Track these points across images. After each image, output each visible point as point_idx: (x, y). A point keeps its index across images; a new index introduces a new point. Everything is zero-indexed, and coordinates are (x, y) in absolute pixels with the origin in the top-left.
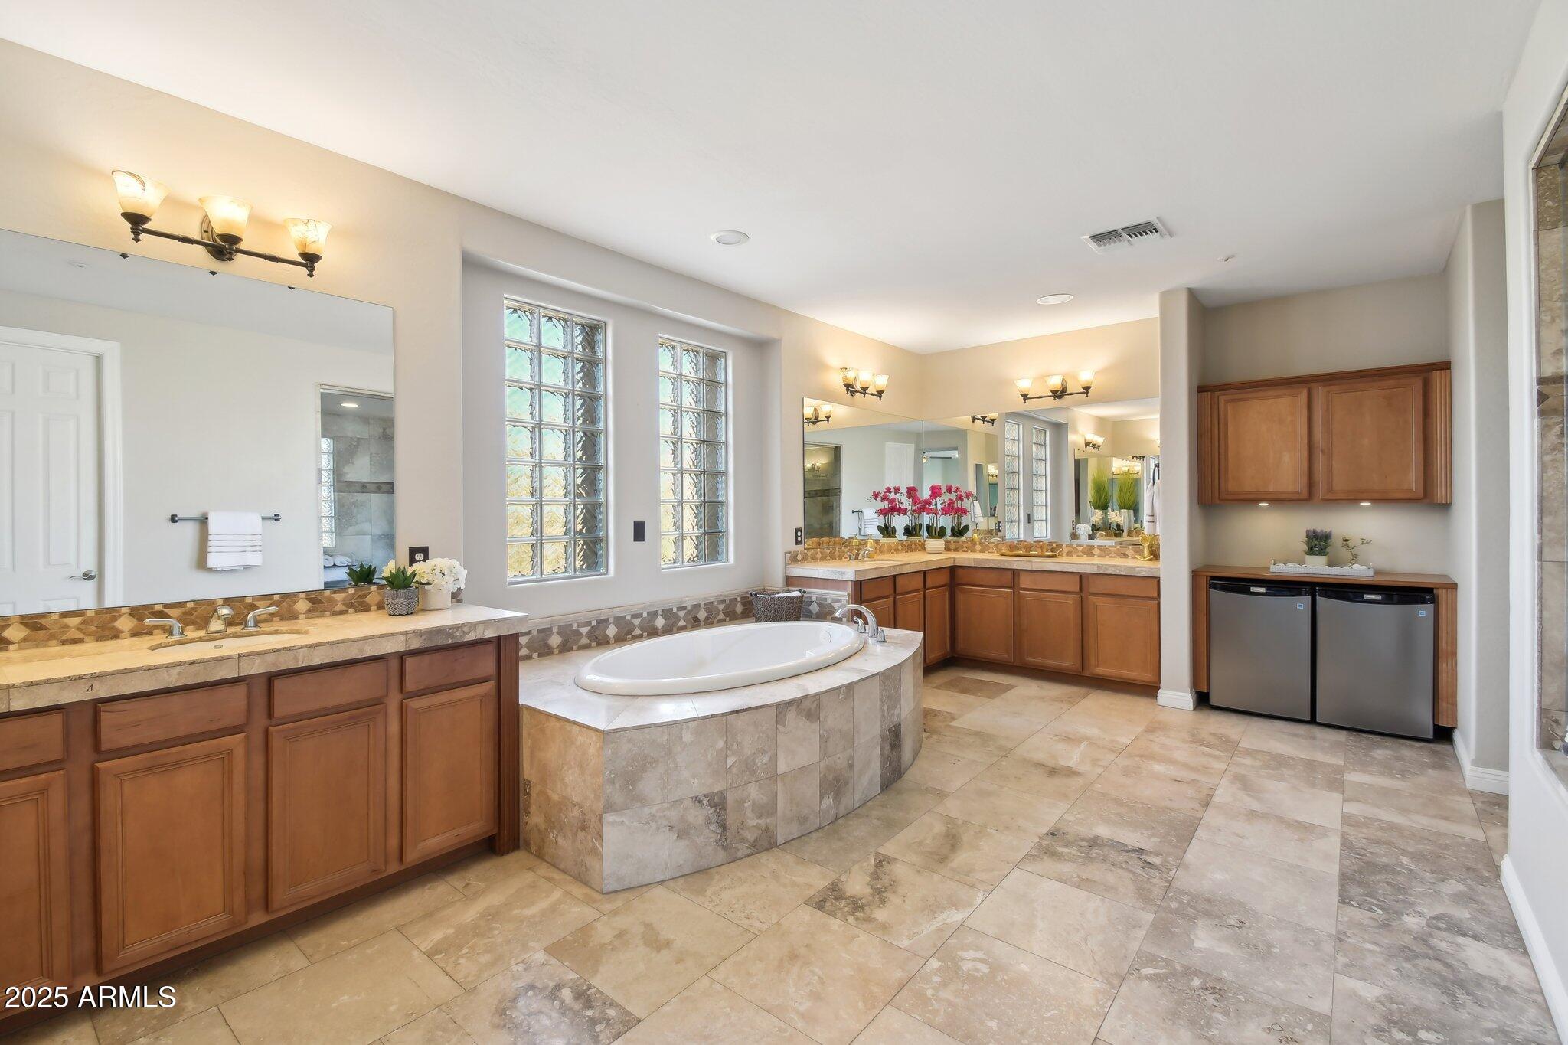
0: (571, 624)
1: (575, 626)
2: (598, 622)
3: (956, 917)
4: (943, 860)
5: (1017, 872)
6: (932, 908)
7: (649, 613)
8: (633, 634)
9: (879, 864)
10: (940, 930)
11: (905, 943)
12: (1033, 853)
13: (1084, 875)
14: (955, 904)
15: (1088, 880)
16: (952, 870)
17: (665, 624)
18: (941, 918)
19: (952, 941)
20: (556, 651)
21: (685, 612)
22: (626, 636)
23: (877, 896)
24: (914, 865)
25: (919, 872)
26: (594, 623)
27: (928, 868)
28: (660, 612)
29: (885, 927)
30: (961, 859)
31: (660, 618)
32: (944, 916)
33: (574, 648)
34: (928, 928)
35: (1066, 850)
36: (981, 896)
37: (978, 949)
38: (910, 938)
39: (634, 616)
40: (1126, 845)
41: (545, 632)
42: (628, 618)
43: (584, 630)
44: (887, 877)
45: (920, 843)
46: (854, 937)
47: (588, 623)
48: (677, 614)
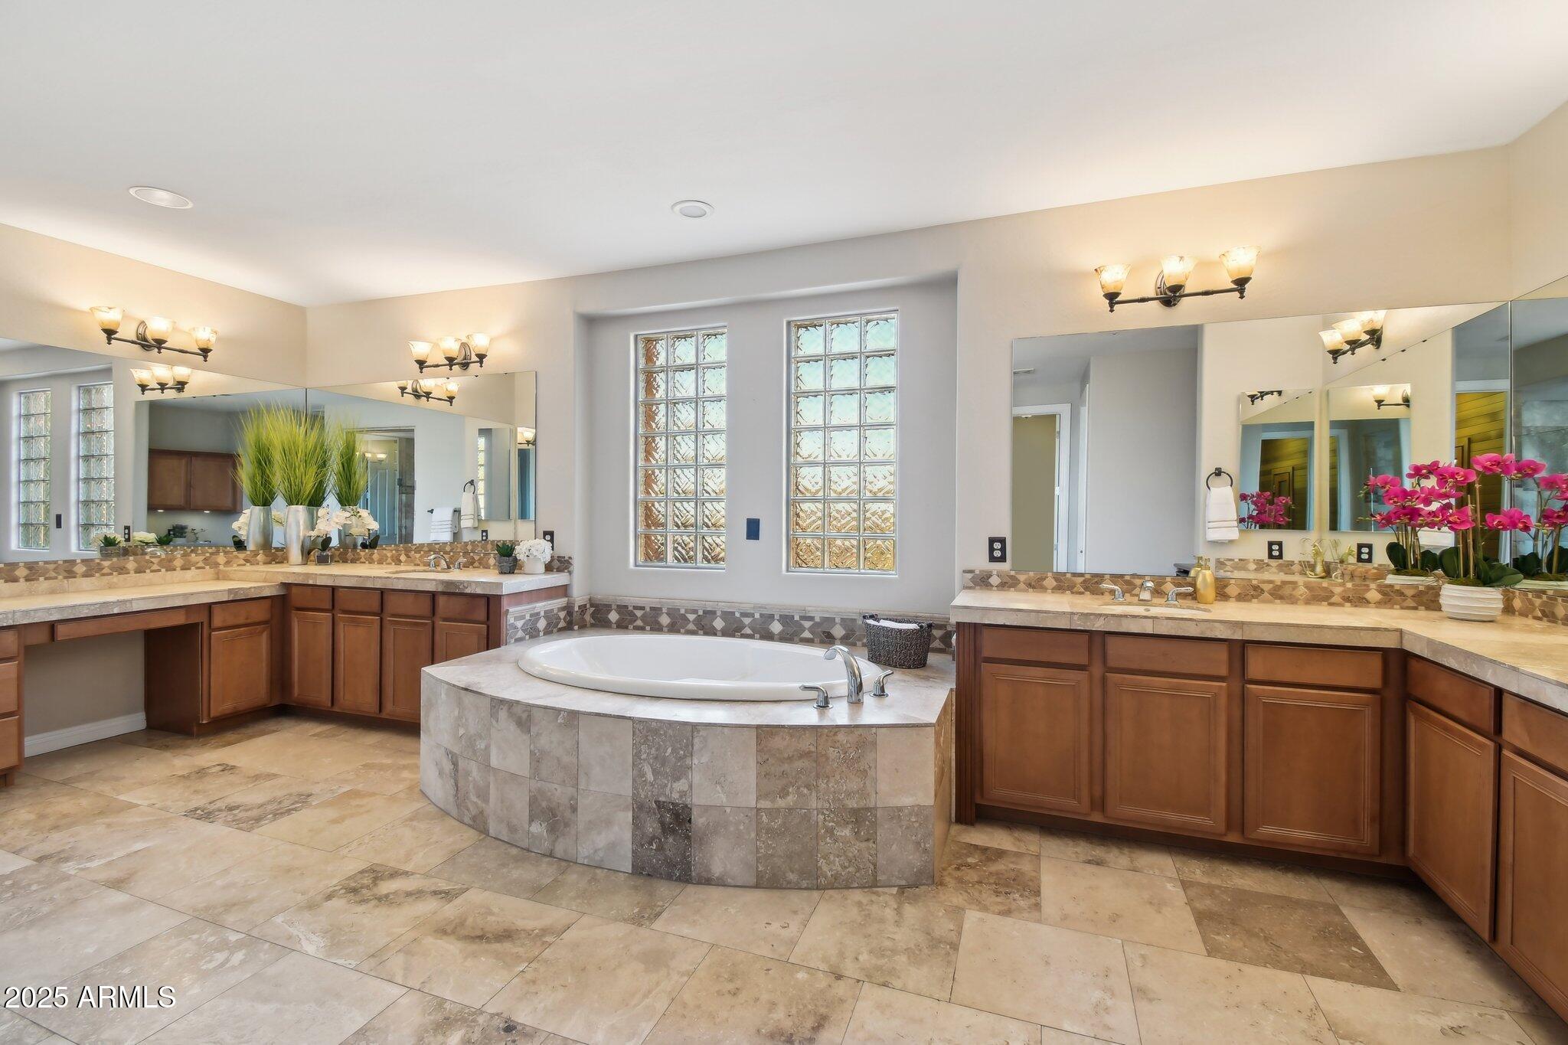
0: (679, 609)
1: (682, 611)
2: (705, 612)
7: (761, 615)
8: (742, 632)
17: (783, 631)
20: (665, 629)
21: (811, 623)
22: (733, 630)
26: (701, 613)
28: (777, 617)
31: (838, 627)
33: (682, 630)
39: (745, 615)
41: (657, 611)
42: (737, 615)
43: (691, 617)
47: (695, 611)
48: (801, 624)
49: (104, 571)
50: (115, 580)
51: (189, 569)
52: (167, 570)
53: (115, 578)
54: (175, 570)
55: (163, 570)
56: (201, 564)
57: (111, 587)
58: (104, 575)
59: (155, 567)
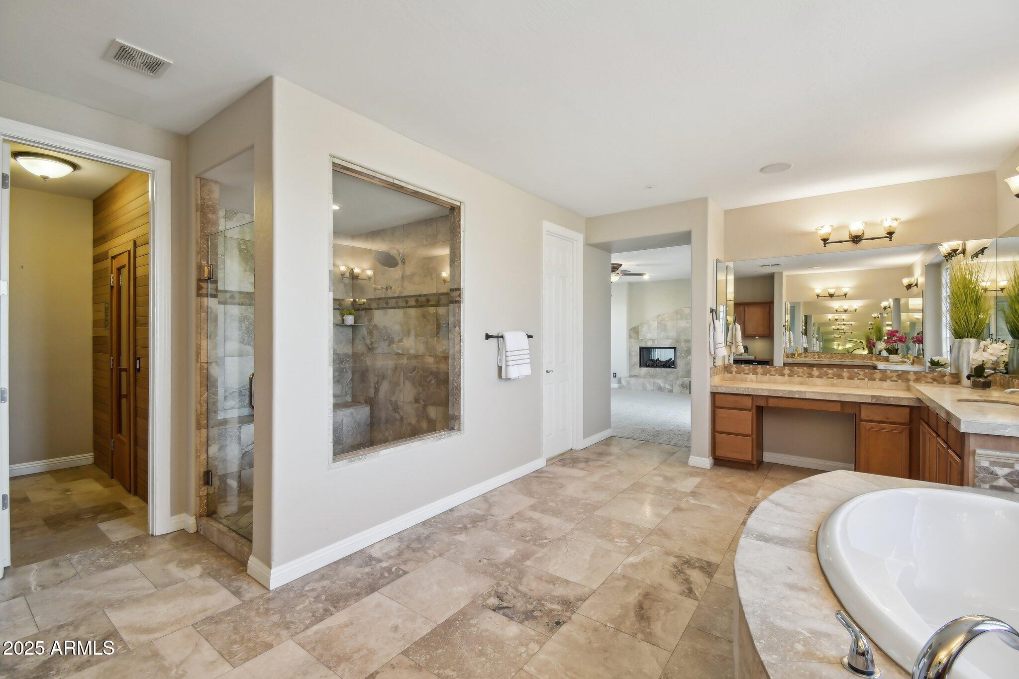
3: (632, 559)
4: (646, 595)
5: (595, 587)
6: (645, 563)
9: (690, 590)
10: (639, 553)
11: (655, 548)
12: (580, 603)
13: (551, 586)
14: (633, 566)
15: (549, 582)
16: (638, 587)
18: (640, 558)
19: (632, 549)
23: (680, 568)
24: (665, 590)
25: (661, 585)
27: (655, 588)
29: (668, 554)
30: (633, 598)
32: (638, 559)
34: (646, 554)
35: (554, 606)
36: (619, 571)
37: (620, 546)
38: (653, 550)
40: (504, 614)
44: (679, 580)
45: (668, 610)
46: (680, 549)
49: (829, 376)
50: (835, 382)
51: (886, 381)
52: (869, 380)
53: (835, 381)
54: (875, 380)
55: (866, 379)
56: (895, 378)
57: (833, 385)
58: (828, 378)
59: (861, 377)
